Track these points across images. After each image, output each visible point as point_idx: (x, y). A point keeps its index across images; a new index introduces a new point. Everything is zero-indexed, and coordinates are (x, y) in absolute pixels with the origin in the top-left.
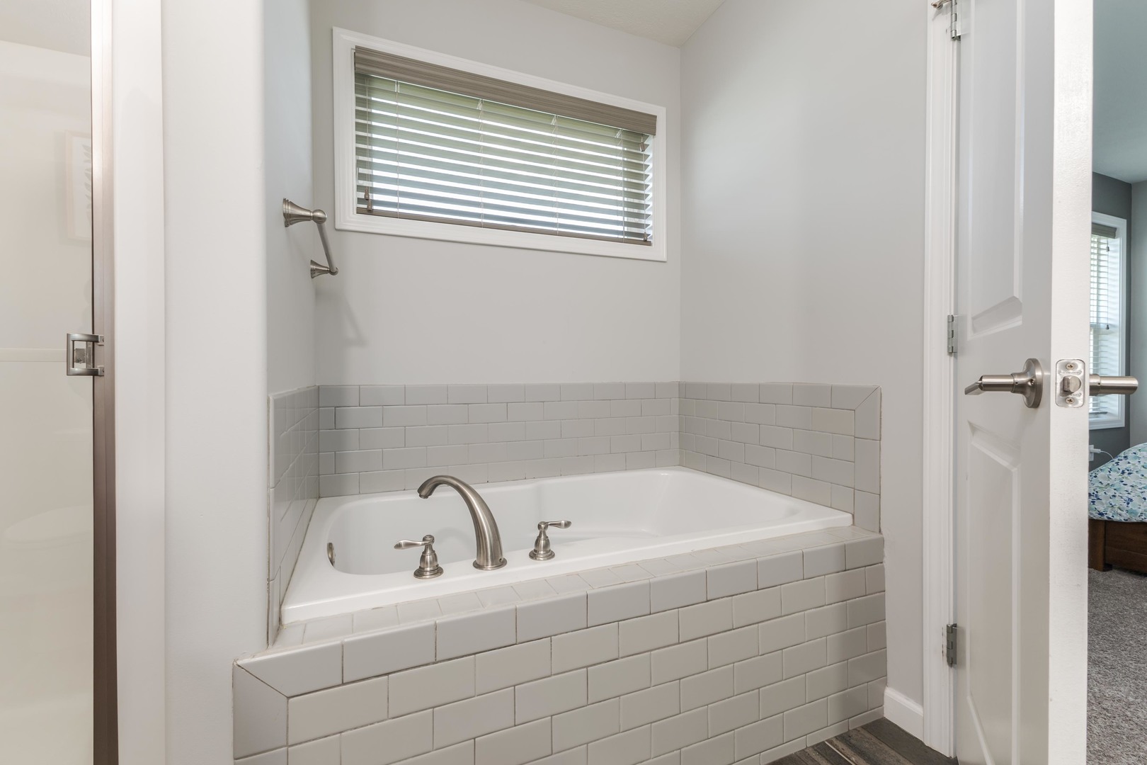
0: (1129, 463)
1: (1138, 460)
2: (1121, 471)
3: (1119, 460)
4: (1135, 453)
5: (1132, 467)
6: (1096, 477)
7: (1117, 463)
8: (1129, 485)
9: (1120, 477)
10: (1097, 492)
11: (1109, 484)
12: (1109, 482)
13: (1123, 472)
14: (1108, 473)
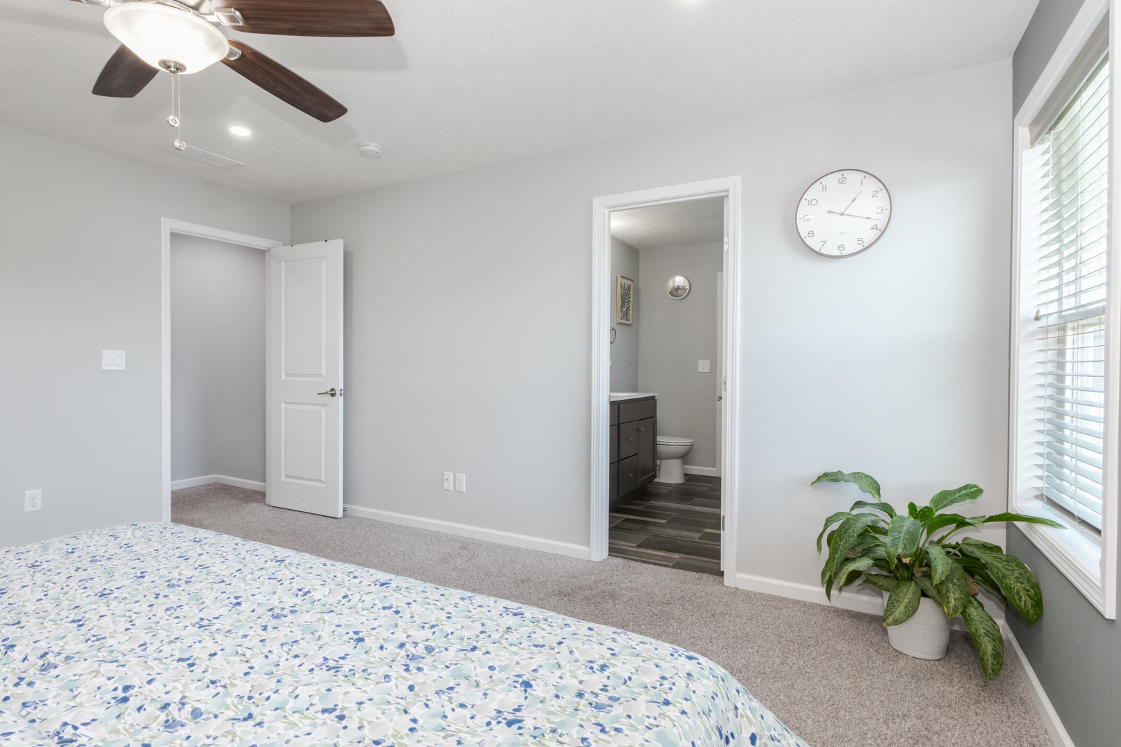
0: (581, 682)
1: (562, 682)
2: (607, 673)
3: (597, 695)
4: (557, 696)
5: (580, 672)
6: (663, 678)
7: (605, 689)
8: (604, 648)
9: (613, 661)
10: (672, 655)
11: (643, 661)
12: (642, 664)
13: (603, 668)
14: (633, 677)
